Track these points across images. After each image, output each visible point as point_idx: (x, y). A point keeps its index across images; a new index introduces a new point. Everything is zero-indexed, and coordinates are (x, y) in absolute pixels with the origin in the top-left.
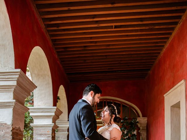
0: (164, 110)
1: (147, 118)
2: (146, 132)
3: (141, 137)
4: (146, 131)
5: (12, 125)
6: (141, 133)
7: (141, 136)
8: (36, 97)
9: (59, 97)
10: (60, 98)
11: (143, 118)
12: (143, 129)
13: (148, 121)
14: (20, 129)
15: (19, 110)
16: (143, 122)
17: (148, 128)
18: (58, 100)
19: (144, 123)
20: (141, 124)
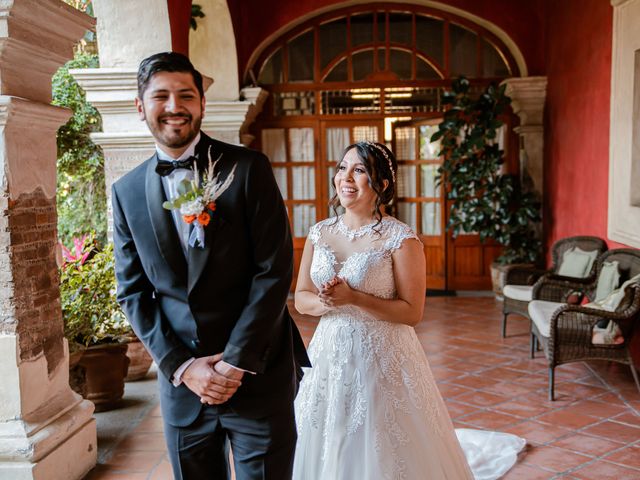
0: (609, 59)
1: (545, 78)
2: (542, 134)
3: (522, 152)
4: (541, 128)
5: (8, 191)
6: (523, 137)
7: (523, 148)
8: (104, 28)
9: (198, 7)
10: (203, 10)
11: (531, 78)
12: (528, 124)
13: (549, 89)
14: (42, 194)
15: (32, 125)
16: (529, 95)
17: (550, 119)
18: (197, 19)
19: (535, 98)
20: (521, 102)
